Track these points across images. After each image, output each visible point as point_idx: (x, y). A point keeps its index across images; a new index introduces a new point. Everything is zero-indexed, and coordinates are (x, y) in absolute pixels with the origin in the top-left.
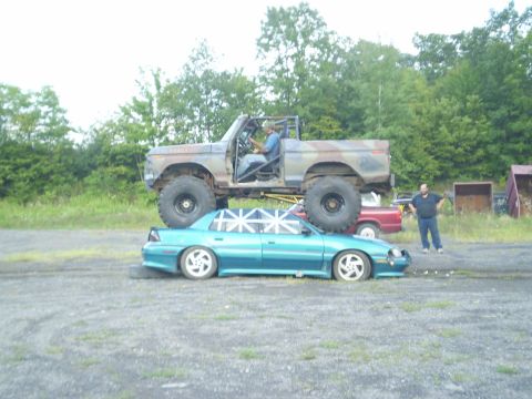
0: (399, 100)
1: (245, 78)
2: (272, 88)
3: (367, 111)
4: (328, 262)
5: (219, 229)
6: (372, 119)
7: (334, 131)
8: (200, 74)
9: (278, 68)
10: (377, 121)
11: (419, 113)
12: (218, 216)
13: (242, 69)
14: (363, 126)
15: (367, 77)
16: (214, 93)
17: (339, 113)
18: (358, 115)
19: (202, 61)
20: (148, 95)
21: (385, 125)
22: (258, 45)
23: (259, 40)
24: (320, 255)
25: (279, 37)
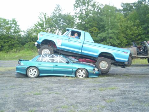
1: (71, 16)
2: (78, 19)
3: (106, 25)
4: (74, 72)
5: (40, 61)
6: (107, 27)
7: (96, 31)
8: (57, 15)
9: (80, 13)
10: (109, 28)
12: (40, 57)
13: (70, 13)
15: (106, 15)
17: (98, 26)
19: (58, 11)
21: (111, 29)
22: (74, 6)
23: (74, 5)
24: (72, 70)
25: (80, 4)
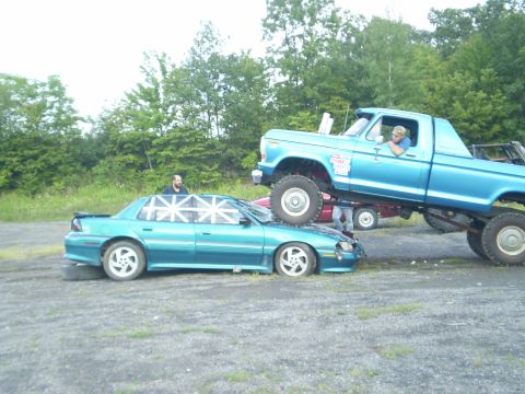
0: (410, 77)
1: (252, 60)
2: (280, 70)
3: (377, 90)
4: (269, 256)
5: (148, 218)
6: (383, 97)
7: (344, 111)
8: (206, 58)
9: (286, 48)
10: (388, 99)
11: (431, 90)
12: (148, 204)
13: (249, 51)
15: (378, 55)
16: (222, 77)
17: (349, 93)
18: (368, 94)
19: (207, 44)
20: (154, 81)
22: (265, 25)
23: (265, 20)
24: (260, 247)
25: (285, 17)
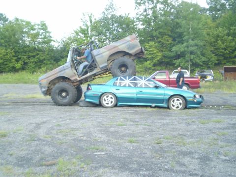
1: (129, 18)
3: (185, 34)
4: (166, 100)
5: (118, 85)
6: (187, 37)
7: (169, 43)
8: (109, 16)
9: (145, 13)
10: (189, 38)
12: (117, 80)
13: (129, 14)
14: (182, 40)
15: (185, 18)
16: (116, 25)
17: (172, 34)
18: (181, 35)
19: (110, 10)
20: (87, 25)
21: (193, 40)
22: (136, 3)
24: (163, 97)
